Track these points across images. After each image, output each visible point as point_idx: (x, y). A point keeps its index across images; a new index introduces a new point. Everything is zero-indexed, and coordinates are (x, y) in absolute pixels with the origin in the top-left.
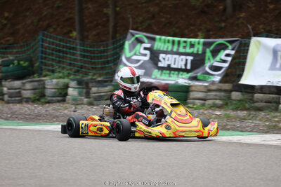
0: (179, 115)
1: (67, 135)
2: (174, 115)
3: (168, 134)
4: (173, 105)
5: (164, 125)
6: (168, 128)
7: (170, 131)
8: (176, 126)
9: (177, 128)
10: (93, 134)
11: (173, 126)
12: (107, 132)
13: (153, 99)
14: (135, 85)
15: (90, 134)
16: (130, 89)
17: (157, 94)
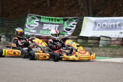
0: (81, 51)
1: (29, 59)
2: (78, 50)
3: (77, 59)
4: (77, 46)
5: (74, 55)
6: (76, 56)
7: (77, 58)
8: (80, 55)
9: (80, 56)
10: (41, 59)
11: (78, 55)
12: (48, 58)
13: (68, 44)
14: (58, 37)
15: (40, 58)
16: (55, 39)
17: (70, 41)
